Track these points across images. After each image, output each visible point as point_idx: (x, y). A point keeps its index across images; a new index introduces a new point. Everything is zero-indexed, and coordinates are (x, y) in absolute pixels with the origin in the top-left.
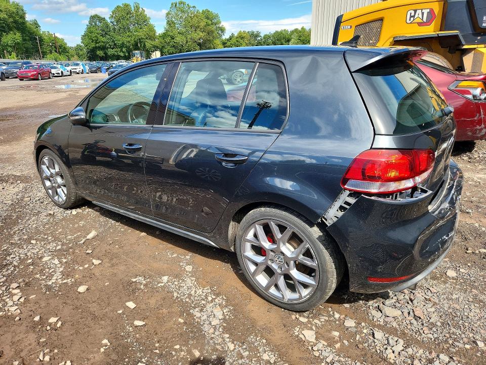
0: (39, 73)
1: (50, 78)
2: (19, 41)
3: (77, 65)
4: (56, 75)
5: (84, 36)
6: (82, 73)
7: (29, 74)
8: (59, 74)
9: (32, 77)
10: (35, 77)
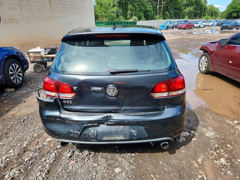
0: (187, 26)
1: (192, 29)
2: (191, 10)
3: (211, 22)
4: (196, 27)
5: (229, 6)
6: (211, 26)
7: (183, 27)
8: (198, 26)
9: (183, 28)
10: (184, 28)
